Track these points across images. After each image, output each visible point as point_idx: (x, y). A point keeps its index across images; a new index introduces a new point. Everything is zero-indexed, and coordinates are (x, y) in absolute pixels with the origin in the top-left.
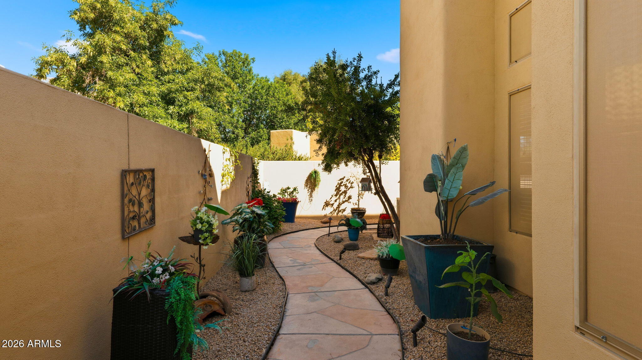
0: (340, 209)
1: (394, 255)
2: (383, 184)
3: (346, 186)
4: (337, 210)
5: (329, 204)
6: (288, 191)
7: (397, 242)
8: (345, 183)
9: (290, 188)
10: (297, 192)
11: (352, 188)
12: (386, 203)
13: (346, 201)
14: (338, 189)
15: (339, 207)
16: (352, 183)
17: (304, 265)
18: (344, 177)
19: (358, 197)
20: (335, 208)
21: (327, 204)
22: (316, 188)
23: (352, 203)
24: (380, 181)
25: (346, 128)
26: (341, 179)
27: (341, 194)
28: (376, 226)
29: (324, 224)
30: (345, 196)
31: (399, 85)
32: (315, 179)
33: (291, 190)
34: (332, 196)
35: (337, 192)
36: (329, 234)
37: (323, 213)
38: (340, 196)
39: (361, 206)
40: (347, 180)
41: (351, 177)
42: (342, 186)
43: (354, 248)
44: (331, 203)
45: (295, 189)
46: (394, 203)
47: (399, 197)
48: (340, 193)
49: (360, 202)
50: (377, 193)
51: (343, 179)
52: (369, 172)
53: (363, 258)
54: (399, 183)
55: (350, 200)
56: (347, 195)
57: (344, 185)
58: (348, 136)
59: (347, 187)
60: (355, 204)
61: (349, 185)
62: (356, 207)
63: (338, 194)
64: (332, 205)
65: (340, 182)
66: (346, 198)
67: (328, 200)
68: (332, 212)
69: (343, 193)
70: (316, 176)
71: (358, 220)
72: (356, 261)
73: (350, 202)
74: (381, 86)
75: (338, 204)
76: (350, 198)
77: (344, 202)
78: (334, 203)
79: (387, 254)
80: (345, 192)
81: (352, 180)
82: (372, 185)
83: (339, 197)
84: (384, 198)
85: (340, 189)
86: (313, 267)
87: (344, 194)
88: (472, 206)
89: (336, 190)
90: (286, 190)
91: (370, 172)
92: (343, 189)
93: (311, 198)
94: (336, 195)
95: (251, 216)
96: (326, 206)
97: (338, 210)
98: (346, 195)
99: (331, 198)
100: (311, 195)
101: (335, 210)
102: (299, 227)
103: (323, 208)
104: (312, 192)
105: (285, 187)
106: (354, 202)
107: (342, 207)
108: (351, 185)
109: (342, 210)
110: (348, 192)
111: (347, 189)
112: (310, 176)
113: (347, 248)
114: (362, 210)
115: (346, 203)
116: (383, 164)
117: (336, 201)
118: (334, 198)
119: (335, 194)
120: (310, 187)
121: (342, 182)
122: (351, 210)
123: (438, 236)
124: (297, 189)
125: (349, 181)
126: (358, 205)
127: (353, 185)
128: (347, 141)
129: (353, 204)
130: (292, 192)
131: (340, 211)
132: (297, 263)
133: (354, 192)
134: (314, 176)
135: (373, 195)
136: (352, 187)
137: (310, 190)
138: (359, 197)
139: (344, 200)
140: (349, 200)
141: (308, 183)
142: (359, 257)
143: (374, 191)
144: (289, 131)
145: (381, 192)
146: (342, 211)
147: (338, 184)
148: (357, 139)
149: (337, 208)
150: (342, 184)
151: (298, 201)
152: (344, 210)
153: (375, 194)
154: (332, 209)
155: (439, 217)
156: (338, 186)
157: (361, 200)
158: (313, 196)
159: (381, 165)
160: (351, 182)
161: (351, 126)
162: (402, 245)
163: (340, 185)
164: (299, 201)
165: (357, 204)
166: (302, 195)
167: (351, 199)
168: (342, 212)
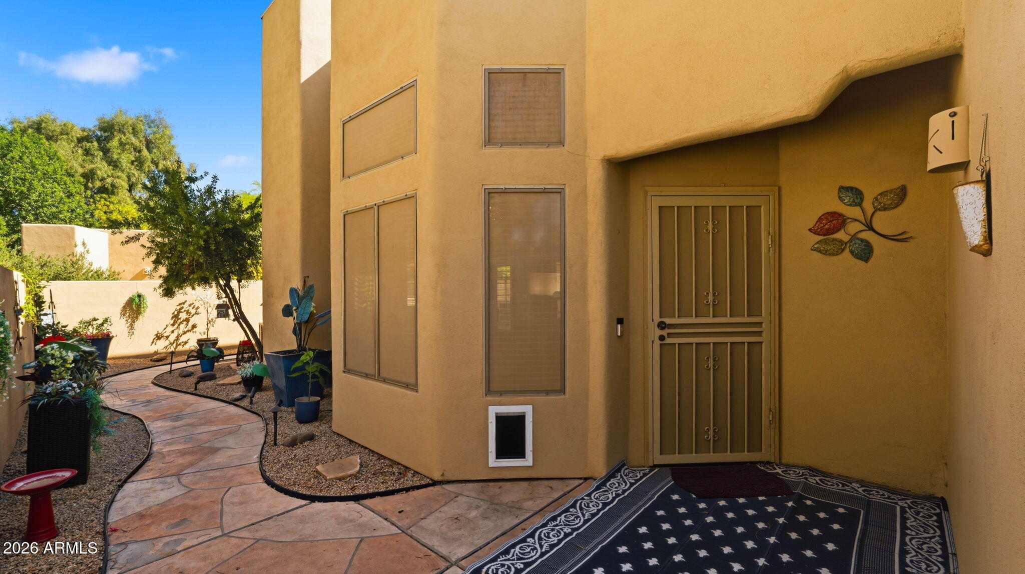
0: (180, 341)
1: (258, 373)
2: (244, 309)
3: (188, 312)
4: (175, 344)
5: (163, 337)
6: (95, 322)
7: (260, 363)
8: (187, 309)
9: (98, 319)
10: (110, 324)
11: (198, 314)
12: (247, 329)
13: (188, 331)
14: (176, 317)
15: (177, 338)
16: (198, 308)
17: (149, 401)
18: (186, 301)
19: (207, 325)
20: (172, 341)
21: (159, 337)
22: (140, 317)
23: (198, 333)
24: (239, 307)
25: (200, 253)
26: (180, 304)
27: (181, 323)
28: (235, 357)
29: (153, 363)
30: (187, 325)
31: (261, 207)
32: (139, 306)
33: (99, 322)
34: (167, 326)
35: (175, 321)
36: (171, 371)
37: (151, 349)
38: (179, 325)
39: (212, 336)
40: (190, 305)
41: (196, 300)
42: (182, 312)
43: (212, 378)
44: (165, 335)
45: (106, 320)
46: (257, 329)
47: (261, 321)
48: (179, 321)
49: (210, 332)
50: (236, 319)
51: (184, 303)
52: (225, 297)
53: (223, 385)
54: (262, 306)
55: (195, 330)
56: (191, 324)
57: (185, 311)
58: (201, 261)
59: (190, 313)
60: (203, 334)
61: (193, 311)
62: (205, 337)
63: (176, 323)
64: (167, 337)
65: (178, 308)
66: (189, 327)
67: (160, 332)
68: (167, 346)
69: (183, 321)
70: (140, 301)
71: (213, 349)
72: (216, 388)
73: (196, 332)
74: (240, 206)
75: (176, 336)
76: (194, 326)
77: (185, 333)
78: (170, 335)
79: (251, 374)
80: (187, 320)
81: (197, 304)
82: (230, 312)
83: (177, 327)
84: (245, 323)
85: (179, 317)
86: (163, 402)
87: (185, 323)
88: (318, 325)
89: (172, 318)
90: (90, 322)
91: (227, 296)
92: (183, 316)
93: (132, 331)
94: (173, 325)
95: (77, 354)
96: (157, 340)
97: (177, 343)
98: (188, 323)
99: (165, 329)
100: (132, 327)
101: (171, 344)
102: (116, 370)
103: (153, 342)
104: (134, 322)
105: (87, 318)
106: (202, 331)
107: (183, 339)
108: (195, 311)
109: (183, 342)
110: (191, 319)
111: (191, 316)
112: (130, 301)
113: (202, 379)
114: (213, 340)
115: (188, 334)
116: (242, 288)
117: (173, 332)
118: (171, 328)
119: (171, 324)
120: (129, 316)
121: (183, 308)
122: (197, 341)
123: (295, 350)
124: (109, 320)
125: (193, 306)
126: (207, 335)
127: (198, 310)
128: (199, 266)
129: (200, 333)
130: (102, 324)
131: (180, 344)
132: (138, 402)
133: (200, 320)
134: (137, 300)
135: (231, 321)
136: (196, 313)
137: (130, 320)
138: (209, 325)
139: (186, 330)
140: (192, 329)
141: (126, 311)
142: (218, 385)
143: (232, 317)
144: (66, 227)
145: (241, 318)
146: (182, 344)
147: (176, 310)
148: (212, 264)
149: (175, 340)
150: (183, 310)
151: (111, 335)
152: (186, 343)
153: (234, 320)
154: (167, 343)
155: (296, 335)
156: (176, 313)
157: (211, 329)
158: (135, 328)
159: (241, 289)
160: (196, 307)
161: (206, 249)
162: (266, 364)
163: (179, 312)
164: (113, 336)
165: (206, 333)
166: (118, 327)
167: (196, 327)
168: (183, 346)
